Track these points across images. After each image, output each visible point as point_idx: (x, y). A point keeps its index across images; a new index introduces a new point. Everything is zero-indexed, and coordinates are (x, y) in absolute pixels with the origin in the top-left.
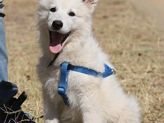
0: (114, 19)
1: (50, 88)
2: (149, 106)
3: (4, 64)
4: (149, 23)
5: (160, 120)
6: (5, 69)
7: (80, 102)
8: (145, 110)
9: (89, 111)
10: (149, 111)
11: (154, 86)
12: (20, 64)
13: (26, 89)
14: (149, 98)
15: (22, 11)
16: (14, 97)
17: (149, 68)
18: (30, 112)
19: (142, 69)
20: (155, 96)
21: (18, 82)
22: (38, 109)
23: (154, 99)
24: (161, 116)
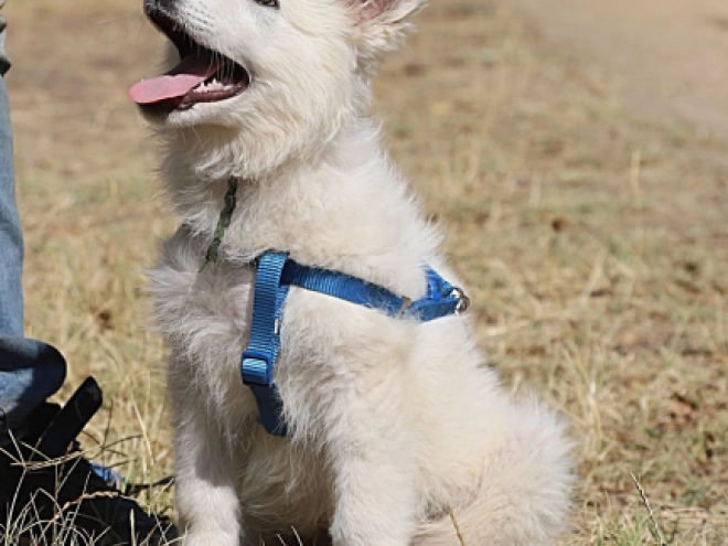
0: (451, 75)
1: (209, 363)
2: (601, 435)
3: (8, 266)
4: (595, 92)
5: (648, 491)
6: (11, 286)
7: (326, 419)
8: (586, 450)
9: (363, 457)
10: (599, 453)
11: (619, 349)
12: (69, 263)
13: (95, 367)
14: (600, 402)
15: (75, 48)
16: (49, 400)
17: (597, 279)
18: (115, 460)
19: (571, 281)
20: (623, 390)
21: (63, 338)
22: (145, 446)
23: (621, 405)
24: (649, 474)
